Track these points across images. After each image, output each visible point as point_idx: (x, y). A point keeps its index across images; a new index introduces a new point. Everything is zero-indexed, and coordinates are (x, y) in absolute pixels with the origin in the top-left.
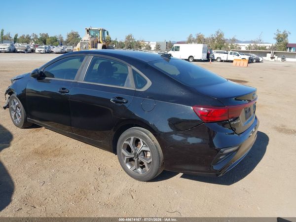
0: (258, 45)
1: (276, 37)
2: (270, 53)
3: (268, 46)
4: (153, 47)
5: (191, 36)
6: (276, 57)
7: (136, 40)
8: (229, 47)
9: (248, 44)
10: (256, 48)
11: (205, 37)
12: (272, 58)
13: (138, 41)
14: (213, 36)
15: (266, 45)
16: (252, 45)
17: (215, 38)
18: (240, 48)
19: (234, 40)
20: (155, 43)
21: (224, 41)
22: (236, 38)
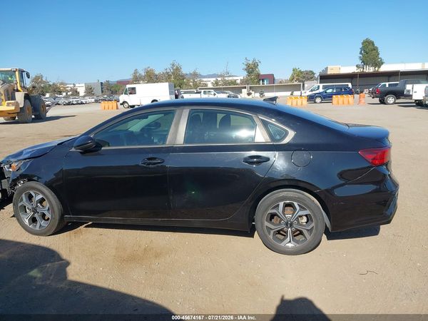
0: (227, 79)
1: (245, 67)
2: (245, 88)
3: (239, 79)
4: (82, 91)
5: (136, 71)
6: (253, 92)
7: (51, 83)
8: (191, 84)
9: (214, 79)
10: (226, 83)
11: (157, 73)
12: (249, 94)
13: (54, 84)
14: (168, 71)
15: (235, 78)
16: (219, 79)
17: (170, 73)
18: (206, 85)
19: (195, 75)
20: (83, 85)
21: (183, 77)
22: (198, 71)
